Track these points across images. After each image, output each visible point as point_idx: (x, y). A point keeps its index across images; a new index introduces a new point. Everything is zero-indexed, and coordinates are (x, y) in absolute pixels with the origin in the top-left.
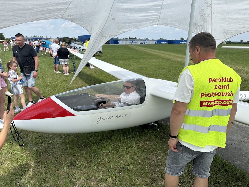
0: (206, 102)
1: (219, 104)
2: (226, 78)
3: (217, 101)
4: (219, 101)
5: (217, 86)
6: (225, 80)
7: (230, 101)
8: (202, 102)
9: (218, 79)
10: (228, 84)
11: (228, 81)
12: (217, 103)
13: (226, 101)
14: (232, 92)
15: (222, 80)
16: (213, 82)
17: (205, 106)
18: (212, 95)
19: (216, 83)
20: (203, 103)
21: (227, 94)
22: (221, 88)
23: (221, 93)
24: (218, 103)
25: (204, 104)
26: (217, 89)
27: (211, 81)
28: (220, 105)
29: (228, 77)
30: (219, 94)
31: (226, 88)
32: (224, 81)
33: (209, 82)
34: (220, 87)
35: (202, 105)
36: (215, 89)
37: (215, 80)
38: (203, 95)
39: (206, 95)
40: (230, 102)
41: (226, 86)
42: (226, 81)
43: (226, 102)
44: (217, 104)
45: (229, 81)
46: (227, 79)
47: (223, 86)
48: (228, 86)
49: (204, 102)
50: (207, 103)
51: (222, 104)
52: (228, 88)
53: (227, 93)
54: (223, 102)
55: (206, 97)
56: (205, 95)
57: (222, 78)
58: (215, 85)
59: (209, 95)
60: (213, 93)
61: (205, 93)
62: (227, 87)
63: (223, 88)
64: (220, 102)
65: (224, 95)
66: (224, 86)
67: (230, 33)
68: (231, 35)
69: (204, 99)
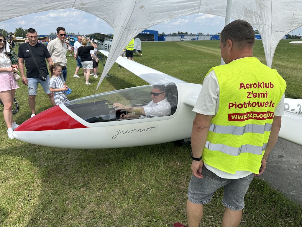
0: (235, 114)
1: (253, 118)
2: (263, 82)
3: (251, 114)
4: (253, 114)
5: (251, 94)
6: (262, 85)
7: (270, 114)
8: (230, 115)
9: (252, 84)
10: (267, 92)
11: (266, 87)
12: (250, 116)
13: (263, 113)
14: (271, 101)
15: (259, 85)
16: (245, 88)
17: (234, 120)
18: (244, 105)
19: (250, 90)
20: (232, 116)
21: (265, 105)
22: (256, 97)
23: (257, 103)
24: (252, 116)
25: (234, 118)
26: (250, 97)
27: (242, 87)
28: (255, 118)
29: (267, 82)
30: (254, 105)
31: (264, 97)
32: (261, 87)
33: (240, 89)
34: (255, 94)
35: (230, 119)
36: (248, 97)
37: (248, 86)
38: (231, 105)
39: (236, 105)
40: (268, 115)
41: (263, 94)
42: (264, 87)
43: (262, 115)
44: (251, 118)
45: (268, 87)
46: (266, 84)
47: (259, 93)
48: (267, 94)
49: (233, 114)
50: (237, 116)
51: (258, 117)
52: (267, 97)
53: (264, 103)
54: (258, 115)
55: (236, 108)
56: (234, 106)
57: (259, 83)
58: (248, 93)
59: (240, 106)
60: (245, 103)
61: (234, 104)
62: (265, 95)
63: (259, 97)
64: (255, 116)
65: (260, 105)
66: (261, 93)
67: (296, 22)
68: (297, 25)
69: (233, 110)
